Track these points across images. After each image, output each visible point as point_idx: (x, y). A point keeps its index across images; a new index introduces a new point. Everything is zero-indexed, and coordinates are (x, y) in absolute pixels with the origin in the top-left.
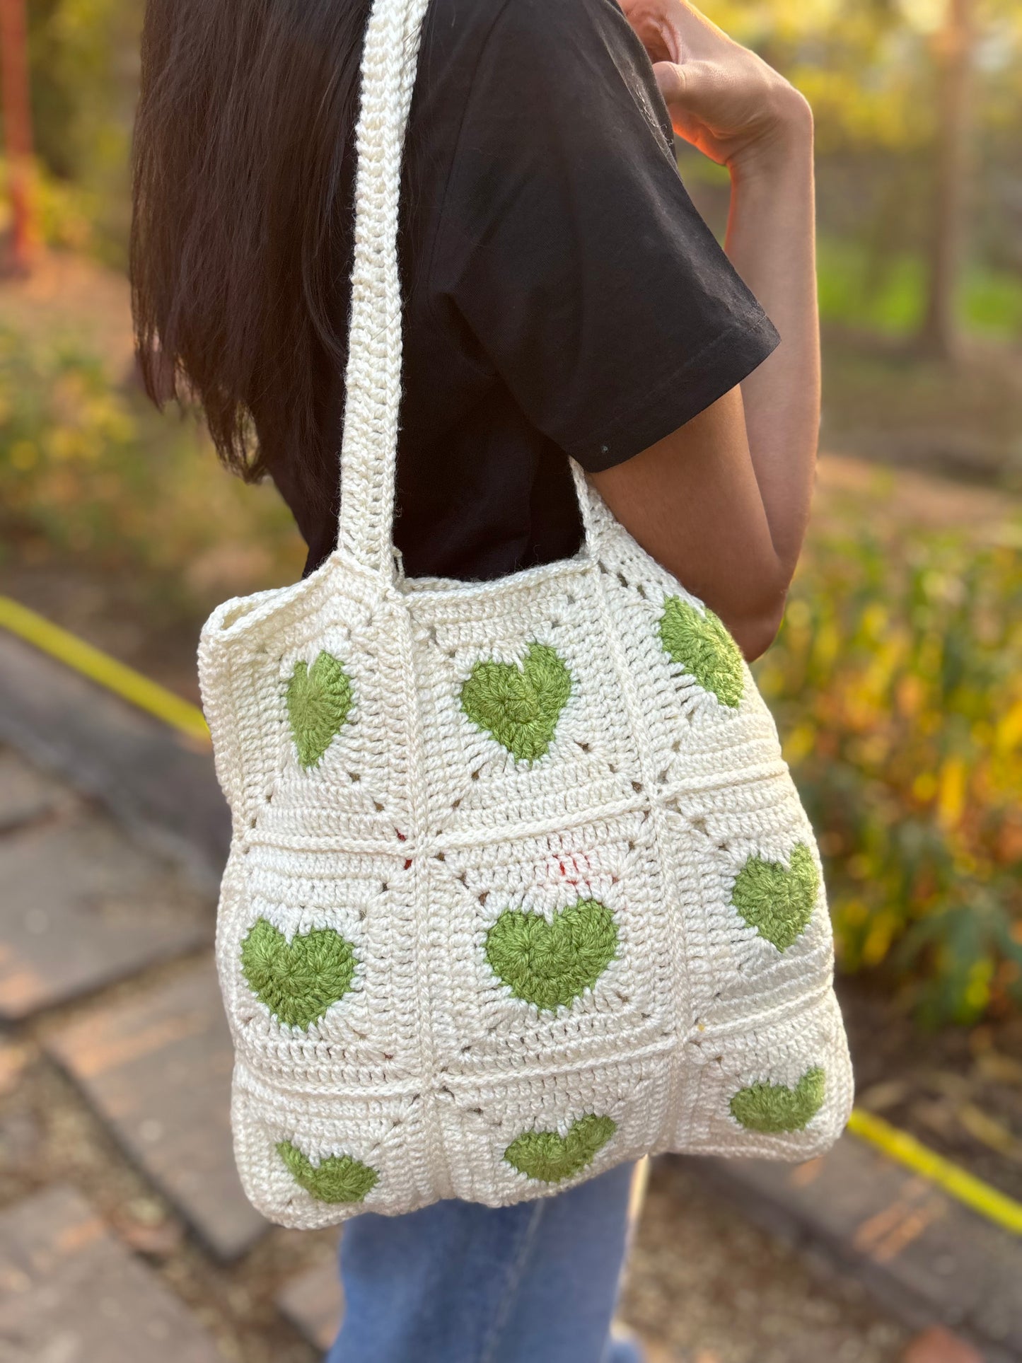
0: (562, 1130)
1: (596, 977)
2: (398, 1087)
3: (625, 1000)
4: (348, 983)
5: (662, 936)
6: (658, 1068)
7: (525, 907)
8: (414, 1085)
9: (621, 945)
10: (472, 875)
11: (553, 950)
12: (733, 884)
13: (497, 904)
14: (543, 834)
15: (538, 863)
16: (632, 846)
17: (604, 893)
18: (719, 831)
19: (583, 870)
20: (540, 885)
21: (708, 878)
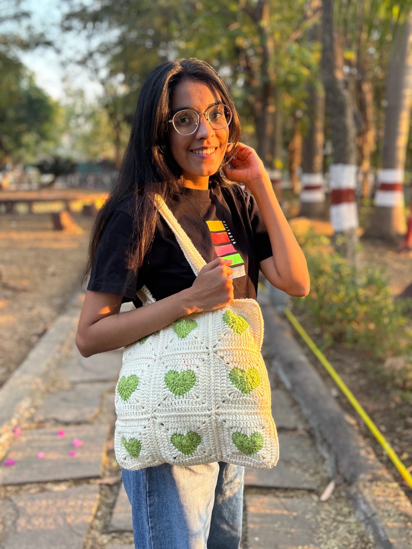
0: (185, 434)
1: (190, 389)
2: (145, 416)
3: (198, 397)
4: (136, 387)
5: (208, 382)
6: (207, 420)
7: (174, 370)
8: (149, 416)
9: (196, 382)
10: (165, 362)
11: (179, 380)
12: (230, 372)
13: (169, 368)
14: (181, 354)
15: (179, 360)
16: (203, 361)
17: (194, 369)
18: (226, 359)
19: (190, 363)
20: (179, 365)
21: (223, 370)
